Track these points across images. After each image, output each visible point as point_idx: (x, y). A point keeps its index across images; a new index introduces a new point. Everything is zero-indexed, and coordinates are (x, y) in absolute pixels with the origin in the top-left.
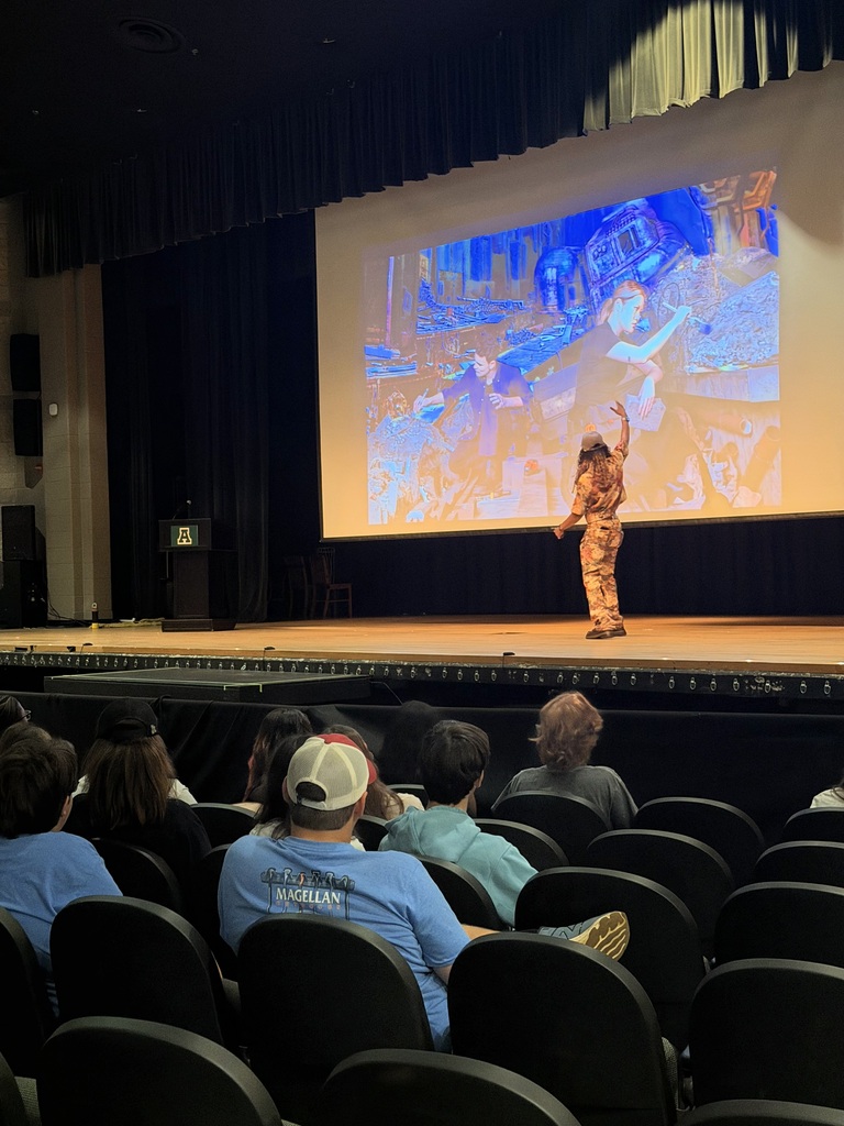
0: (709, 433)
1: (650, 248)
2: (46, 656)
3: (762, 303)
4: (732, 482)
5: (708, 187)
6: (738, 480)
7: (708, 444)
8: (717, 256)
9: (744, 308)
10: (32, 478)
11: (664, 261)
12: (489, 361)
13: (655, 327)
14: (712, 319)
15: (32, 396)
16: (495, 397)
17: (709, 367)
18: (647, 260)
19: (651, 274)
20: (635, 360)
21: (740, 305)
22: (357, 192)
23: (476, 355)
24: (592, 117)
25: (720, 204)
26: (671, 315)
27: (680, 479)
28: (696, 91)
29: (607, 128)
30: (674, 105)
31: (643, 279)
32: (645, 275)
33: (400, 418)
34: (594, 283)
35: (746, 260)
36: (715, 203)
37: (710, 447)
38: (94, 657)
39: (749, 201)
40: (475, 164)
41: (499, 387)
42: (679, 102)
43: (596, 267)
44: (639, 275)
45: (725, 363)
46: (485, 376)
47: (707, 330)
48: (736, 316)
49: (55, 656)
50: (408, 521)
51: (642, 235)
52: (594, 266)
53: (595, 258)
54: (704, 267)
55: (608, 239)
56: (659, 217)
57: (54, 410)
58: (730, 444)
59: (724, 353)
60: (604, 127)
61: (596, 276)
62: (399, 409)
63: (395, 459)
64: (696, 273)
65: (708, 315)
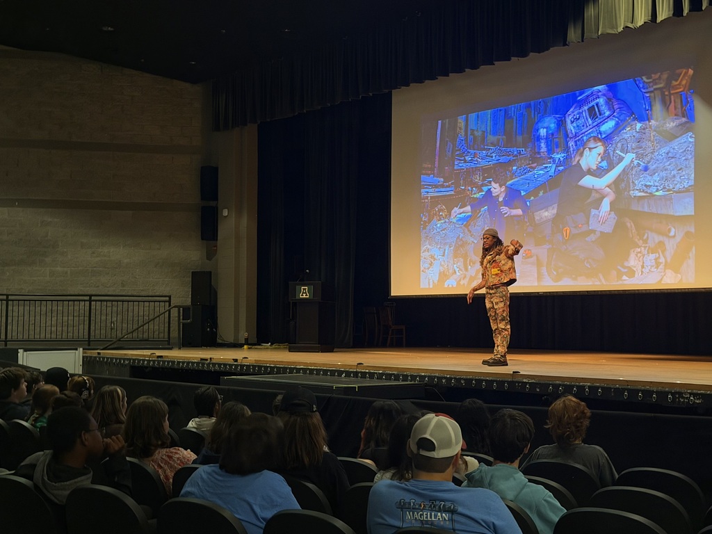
0: (646, 235)
1: (608, 117)
2: (220, 365)
3: (682, 152)
4: (661, 266)
5: (648, 79)
6: (665, 265)
7: (646, 241)
8: (653, 122)
9: (670, 155)
10: (211, 254)
11: (617, 125)
12: (501, 186)
13: (611, 167)
14: (649, 162)
15: (212, 203)
16: (505, 209)
17: (646, 192)
18: (606, 124)
19: (609, 132)
20: (597, 187)
21: (668, 153)
22: (420, 80)
23: (493, 183)
24: (573, 34)
25: (656, 89)
26: (621, 159)
27: (626, 264)
28: (641, 18)
29: (583, 41)
30: (627, 27)
31: (604, 136)
32: (605, 133)
33: (443, 221)
34: (571, 138)
35: (672, 124)
36: (652, 89)
37: (647, 243)
38: (249, 366)
39: (675, 87)
40: (496, 63)
41: (506, 203)
42: (630, 25)
43: (572, 129)
44: (601, 134)
45: (657, 190)
46: (498, 196)
47: (646, 169)
48: (665, 160)
49: (225, 365)
50: (446, 286)
51: (604, 108)
52: (571, 127)
53: (572, 122)
54: (644, 129)
55: (581, 111)
56: (615, 96)
57: (225, 213)
58: (660, 242)
59: (656, 184)
60: (580, 41)
61: (572, 134)
62: (442, 215)
63: (438, 247)
64: (638, 132)
65: (647, 159)
